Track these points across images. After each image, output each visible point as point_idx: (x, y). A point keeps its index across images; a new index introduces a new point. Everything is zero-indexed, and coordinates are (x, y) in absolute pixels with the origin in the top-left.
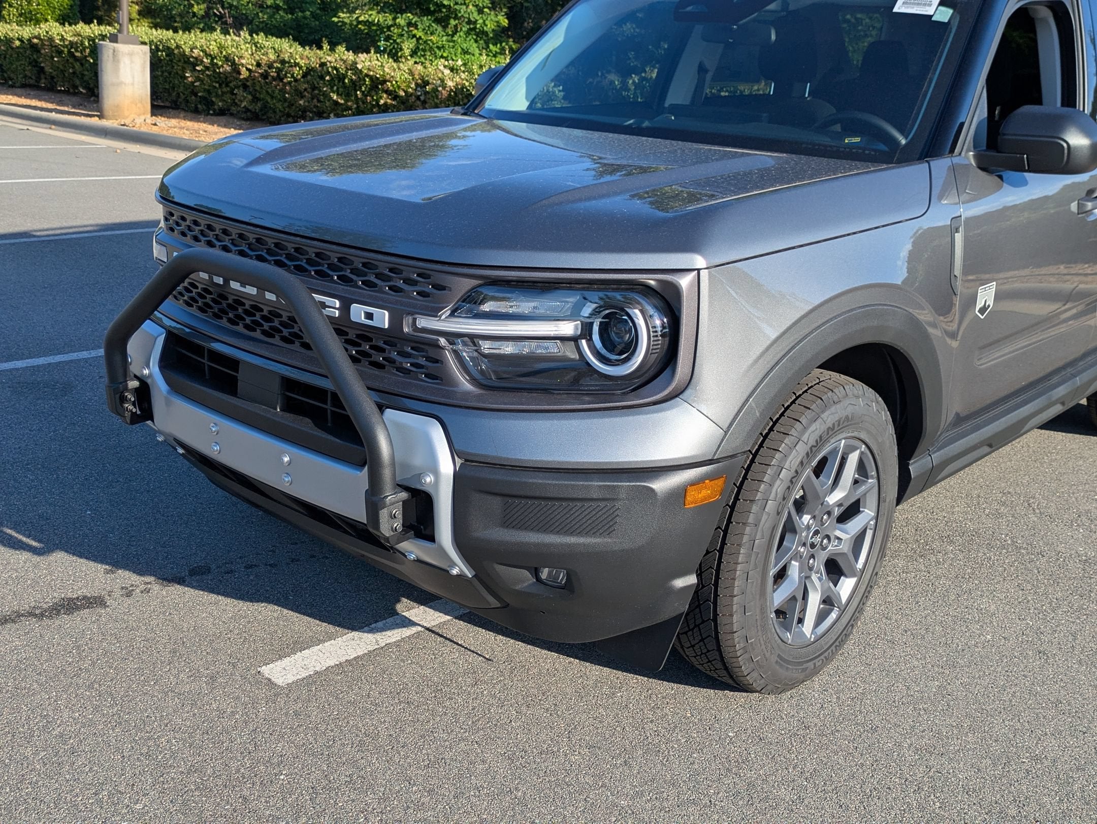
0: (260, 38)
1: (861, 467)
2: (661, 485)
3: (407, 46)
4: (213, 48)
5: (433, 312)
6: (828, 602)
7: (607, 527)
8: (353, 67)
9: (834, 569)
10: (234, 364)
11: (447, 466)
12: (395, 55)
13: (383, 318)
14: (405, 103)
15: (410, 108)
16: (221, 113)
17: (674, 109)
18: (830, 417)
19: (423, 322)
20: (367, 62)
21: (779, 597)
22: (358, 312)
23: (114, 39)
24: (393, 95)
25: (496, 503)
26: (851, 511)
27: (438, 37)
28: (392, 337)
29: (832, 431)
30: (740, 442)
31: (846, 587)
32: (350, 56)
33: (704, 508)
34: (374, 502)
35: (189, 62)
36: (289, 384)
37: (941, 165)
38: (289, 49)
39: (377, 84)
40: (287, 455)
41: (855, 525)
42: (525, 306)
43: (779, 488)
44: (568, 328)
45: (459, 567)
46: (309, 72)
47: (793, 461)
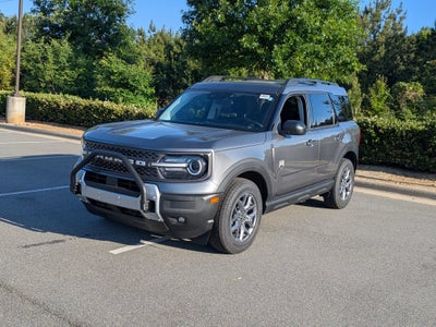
0: (67, 95)
1: (252, 201)
2: (205, 198)
3: (121, 99)
4: (50, 99)
5: (155, 161)
6: (246, 233)
7: (193, 207)
8: (102, 106)
9: (247, 226)
10: (105, 177)
11: (158, 195)
12: (117, 102)
13: (144, 164)
14: (120, 118)
15: (122, 120)
16: (51, 121)
17: (210, 120)
18: (243, 187)
19: (153, 164)
20: (107, 104)
21: (233, 229)
22: (138, 163)
23: (12, 95)
24: (116, 115)
25: (169, 202)
26: (250, 212)
27: (131, 96)
28: (145, 168)
29: (244, 190)
30: (222, 190)
31: (251, 230)
32: (101, 102)
33: (215, 204)
34: (142, 203)
35: (40, 103)
36: (120, 180)
37: (269, 133)
38: (78, 99)
39: (111, 111)
40: (119, 196)
41: (252, 215)
42: (175, 160)
43: (231, 202)
44: (185, 165)
45: (161, 219)
46: (85, 107)
47: (235, 196)
